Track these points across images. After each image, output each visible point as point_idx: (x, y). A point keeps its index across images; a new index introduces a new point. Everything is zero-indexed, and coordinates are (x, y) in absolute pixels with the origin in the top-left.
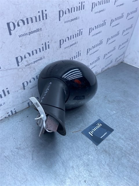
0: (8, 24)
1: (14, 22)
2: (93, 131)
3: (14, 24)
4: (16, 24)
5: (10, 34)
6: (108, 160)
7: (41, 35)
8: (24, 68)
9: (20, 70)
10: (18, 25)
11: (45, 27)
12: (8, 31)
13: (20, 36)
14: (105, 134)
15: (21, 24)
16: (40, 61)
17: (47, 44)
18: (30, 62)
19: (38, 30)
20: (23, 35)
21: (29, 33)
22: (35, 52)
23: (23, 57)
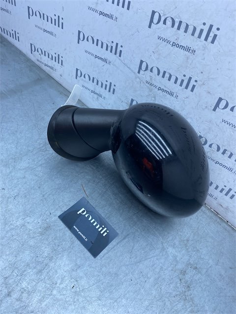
0: (154, 13)
1: (161, 15)
2: (89, 217)
3: (160, 16)
4: (163, 19)
5: (150, 27)
6: (31, 228)
7: (190, 61)
8: (143, 83)
9: (138, 80)
10: (165, 23)
11: (203, 54)
12: (149, 20)
13: (159, 38)
14: (84, 237)
15: (169, 23)
16: (168, 96)
17: (192, 83)
18: (154, 82)
19: (188, 49)
20: (164, 40)
21: (173, 43)
22: (168, 76)
23: (149, 68)
